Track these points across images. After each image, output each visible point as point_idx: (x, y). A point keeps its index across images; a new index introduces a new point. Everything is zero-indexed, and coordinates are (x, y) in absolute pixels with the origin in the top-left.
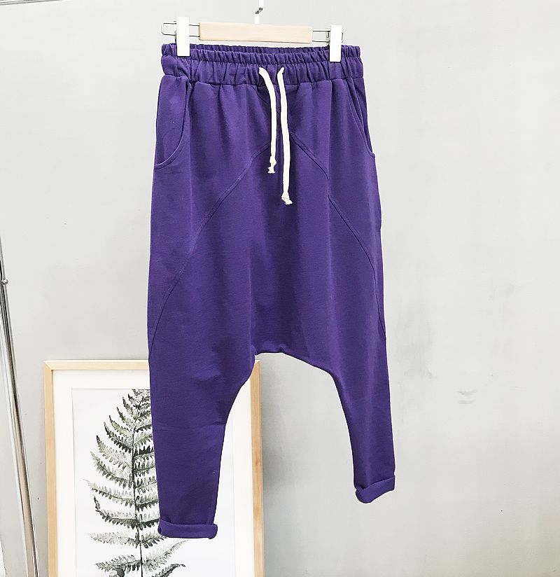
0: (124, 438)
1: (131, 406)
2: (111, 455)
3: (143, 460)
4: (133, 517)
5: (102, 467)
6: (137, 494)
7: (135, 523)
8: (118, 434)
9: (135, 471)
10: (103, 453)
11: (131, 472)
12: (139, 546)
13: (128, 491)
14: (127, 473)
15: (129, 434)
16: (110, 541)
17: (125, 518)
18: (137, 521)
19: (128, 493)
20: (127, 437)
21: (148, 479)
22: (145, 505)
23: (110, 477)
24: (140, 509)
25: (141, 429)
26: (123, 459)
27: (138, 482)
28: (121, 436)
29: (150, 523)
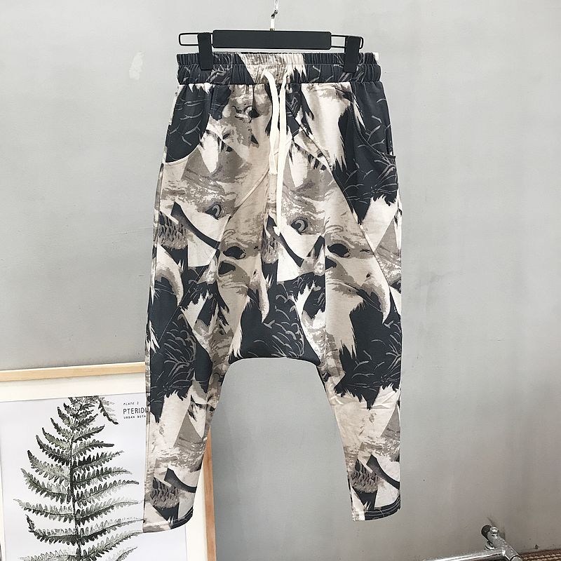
0: (61, 450)
1: (69, 415)
2: (46, 470)
3: (83, 472)
4: (72, 533)
5: (34, 484)
6: (77, 508)
7: (75, 539)
8: (53, 447)
9: (74, 483)
10: (36, 469)
11: (69, 486)
14: (65, 487)
15: (66, 446)
17: (64, 534)
18: (77, 535)
19: (68, 507)
20: (63, 449)
21: (88, 490)
22: (87, 519)
23: (46, 493)
24: (81, 523)
25: (80, 439)
26: (60, 473)
27: (78, 494)
28: (57, 449)
29: (93, 537)
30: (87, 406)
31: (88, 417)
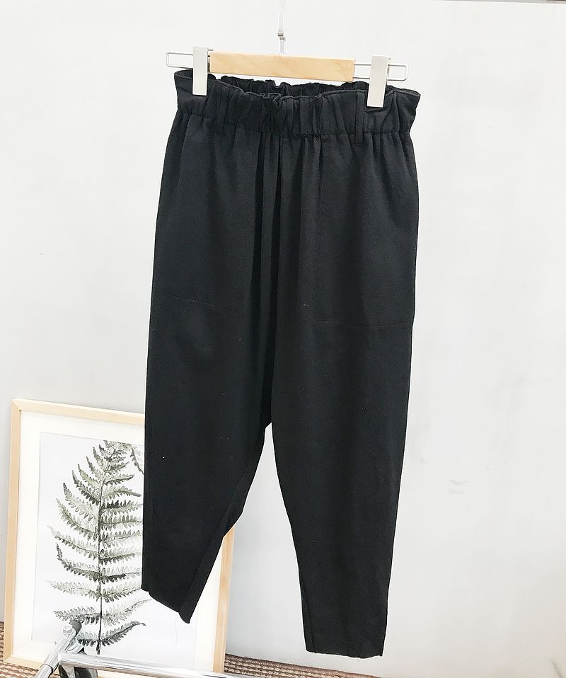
0: (93, 490)
1: (102, 457)
2: (78, 505)
3: (110, 515)
4: (95, 570)
5: (67, 516)
6: (102, 547)
7: (98, 576)
8: (86, 485)
9: (101, 524)
10: (69, 502)
11: (97, 525)
12: (99, 599)
13: (93, 544)
14: (93, 525)
15: (98, 486)
16: (70, 591)
17: (88, 570)
18: (99, 574)
19: (93, 545)
20: (95, 488)
21: (114, 534)
22: (109, 560)
23: (75, 527)
24: (104, 563)
25: (110, 482)
26: (90, 511)
27: (104, 535)
28: (89, 487)
29: (113, 578)
30: (120, 452)
31: (120, 463)
